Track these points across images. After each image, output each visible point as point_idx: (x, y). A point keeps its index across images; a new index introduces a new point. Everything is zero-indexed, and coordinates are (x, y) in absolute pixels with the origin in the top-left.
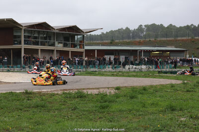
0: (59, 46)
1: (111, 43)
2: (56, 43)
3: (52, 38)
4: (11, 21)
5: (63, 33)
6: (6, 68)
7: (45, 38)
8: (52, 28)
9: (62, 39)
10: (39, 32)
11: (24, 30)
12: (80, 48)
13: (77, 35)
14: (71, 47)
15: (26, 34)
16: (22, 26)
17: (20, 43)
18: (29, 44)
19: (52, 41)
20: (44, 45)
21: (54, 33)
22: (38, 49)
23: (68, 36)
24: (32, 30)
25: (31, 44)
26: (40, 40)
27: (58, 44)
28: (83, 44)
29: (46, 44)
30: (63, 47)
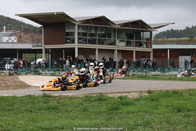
0: (121, 45)
1: (189, 40)
2: (117, 41)
3: (112, 35)
4: (63, 15)
5: (126, 29)
6: (50, 72)
7: (104, 36)
8: (112, 23)
9: (124, 36)
10: (96, 28)
11: (78, 26)
12: (147, 47)
13: (143, 31)
14: (136, 46)
15: (81, 31)
16: (75, 21)
17: (73, 42)
18: (83, 43)
19: (112, 39)
20: (103, 44)
21: (115, 29)
22: (95, 49)
23: (132, 32)
24: (87, 26)
25: (86, 43)
26: (97, 38)
27: (120, 42)
28: (151, 43)
29: (105, 42)
30: (125, 46)
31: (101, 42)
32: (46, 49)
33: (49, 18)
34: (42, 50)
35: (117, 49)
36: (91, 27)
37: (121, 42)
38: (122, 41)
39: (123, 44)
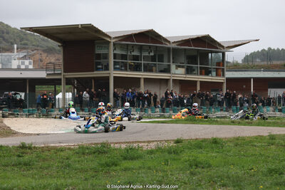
0: (178, 73)
2: (173, 67)
3: (165, 59)
4: (90, 29)
5: (185, 49)
7: (153, 59)
8: (165, 40)
9: (183, 59)
10: (141, 48)
11: (114, 44)
12: (217, 75)
13: (212, 52)
14: (201, 74)
15: (118, 52)
16: (110, 37)
17: (107, 68)
18: (122, 70)
19: (166, 63)
20: (151, 71)
21: (169, 49)
22: (140, 78)
23: (195, 53)
24: (127, 45)
25: (126, 70)
26: (142, 62)
27: (177, 69)
28: (223, 69)
29: (154, 68)
30: (185, 74)
31: (148, 69)
32: (66, 78)
33: (70, 33)
34: (60, 79)
35: (172, 78)
36: (133, 46)
37: (179, 69)
38: (179, 67)
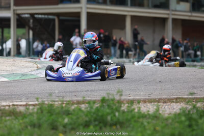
0: (181, 9)
20: (141, 5)
25: (104, 3)
27: (178, 3)
29: (146, 2)
30: (190, 12)
31: (137, 3)
32: (18, 15)
35: (171, 17)
39: (185, 6)
